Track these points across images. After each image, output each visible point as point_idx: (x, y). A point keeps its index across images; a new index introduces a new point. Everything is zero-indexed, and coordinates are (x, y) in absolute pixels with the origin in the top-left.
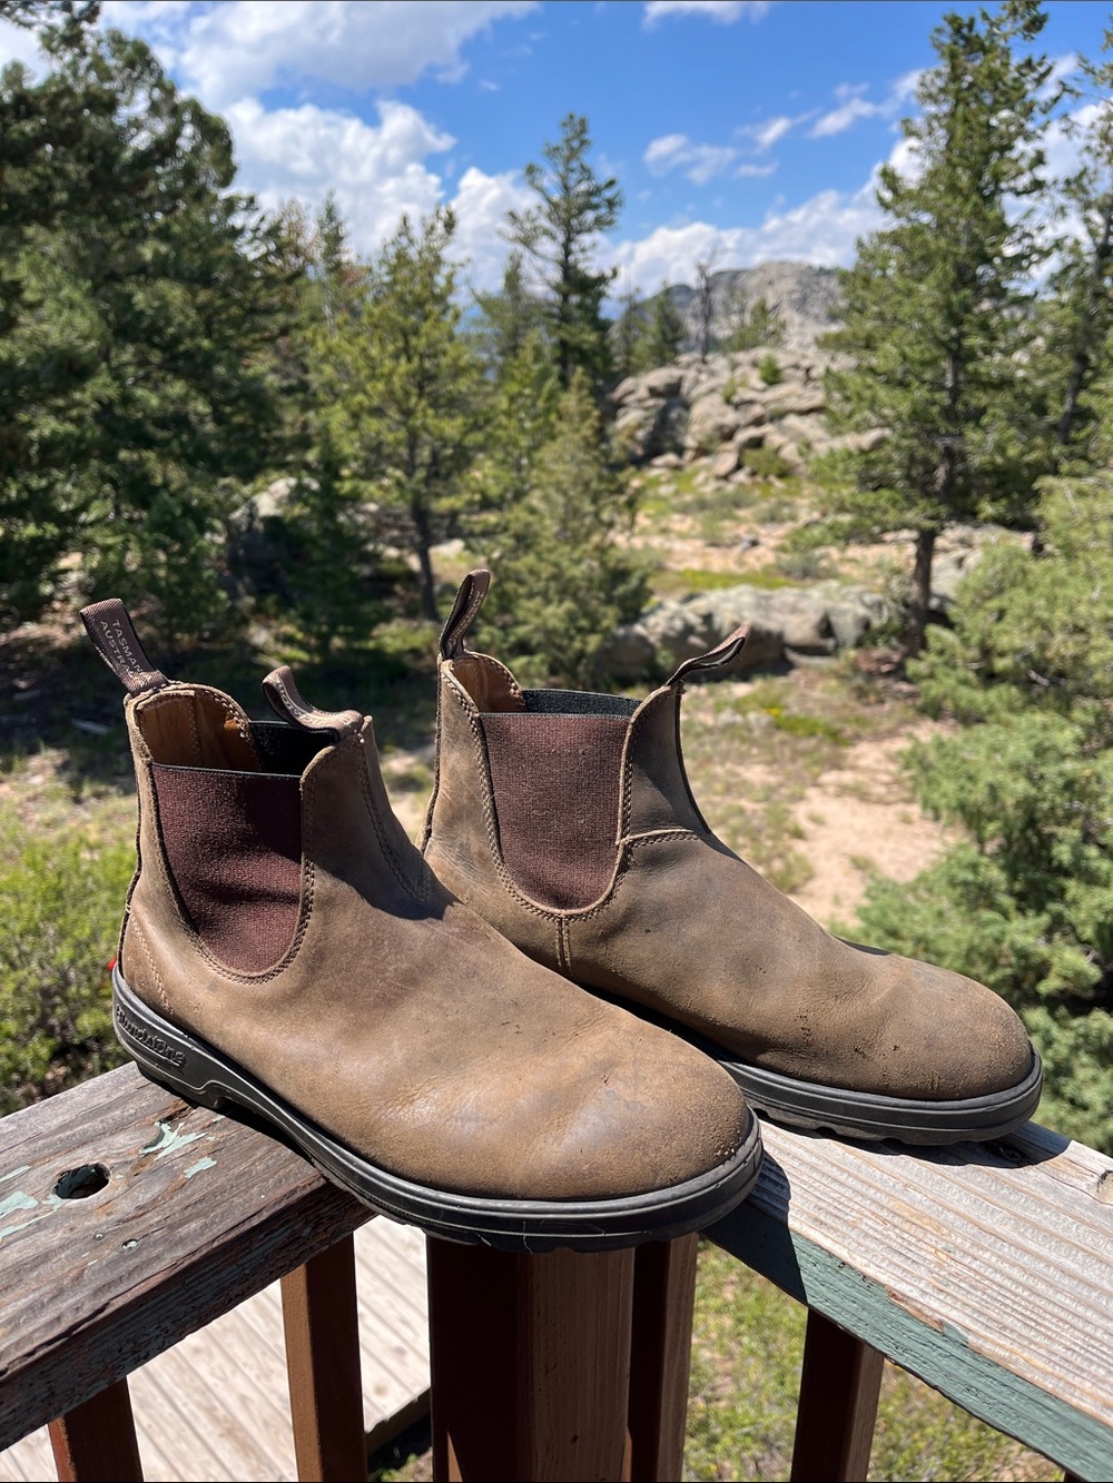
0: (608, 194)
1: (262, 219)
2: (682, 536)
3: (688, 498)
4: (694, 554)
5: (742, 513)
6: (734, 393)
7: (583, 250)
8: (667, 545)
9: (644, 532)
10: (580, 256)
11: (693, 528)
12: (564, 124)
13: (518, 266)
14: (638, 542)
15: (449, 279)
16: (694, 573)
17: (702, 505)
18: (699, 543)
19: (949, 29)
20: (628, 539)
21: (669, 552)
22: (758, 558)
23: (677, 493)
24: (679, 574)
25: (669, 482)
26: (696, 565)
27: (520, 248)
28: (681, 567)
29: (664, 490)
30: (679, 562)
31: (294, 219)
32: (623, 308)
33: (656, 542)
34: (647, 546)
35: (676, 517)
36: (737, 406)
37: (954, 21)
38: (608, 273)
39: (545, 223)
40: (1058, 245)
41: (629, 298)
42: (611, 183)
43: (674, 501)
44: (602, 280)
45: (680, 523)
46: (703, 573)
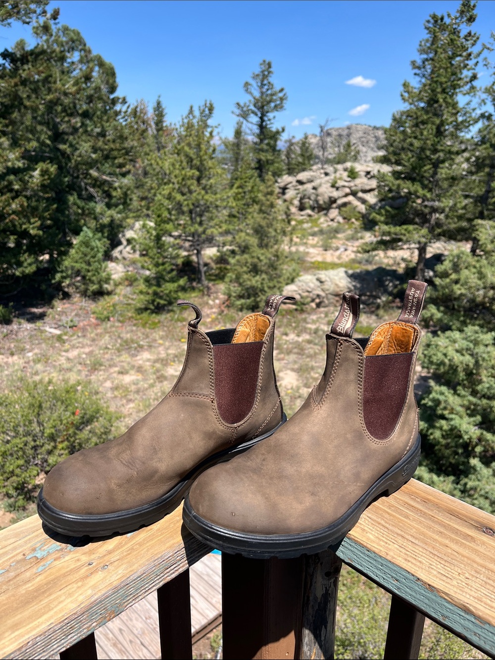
0: (281, 95)
1: (128, 107)
2: (314, 246)
3: (316, 229)
4: (318, 254)
5: (339, 236)
6: (336, 182)
7: (269, 120)
8: (307, 250)
9: (296, 244)
10: (268, 122)
11: (318, 242)
12: (261, 64)
13: (241, 126)
14: (293, 249)
15: (211, 133)
16: (319, 263)
17: (321, 232)
18: (321, 249)
19: (432, 21)
20: (290, 248)
21: (308, 253)
22: (347, 256)
23: (311, 227)
24: (312, 263)
25: (307, 222)
26: (320, 259)
27: (242, 119)
28: (313, 260)
29: (305, 226)
30: (312, 258)
31: (142, 107)
32: (287, 145)
33: (302, 249)
34: (297, 250)
35: (311, 238)
36: (337, 189)
37: (434, 17)
38: (280, 130)
39: (252, 107)
40: (483, 116)
41: (290, 141)
42: (282, 90)
43: (309, 231)
44: (278, 132)
45: (313, 240)
46: (323, 263)
